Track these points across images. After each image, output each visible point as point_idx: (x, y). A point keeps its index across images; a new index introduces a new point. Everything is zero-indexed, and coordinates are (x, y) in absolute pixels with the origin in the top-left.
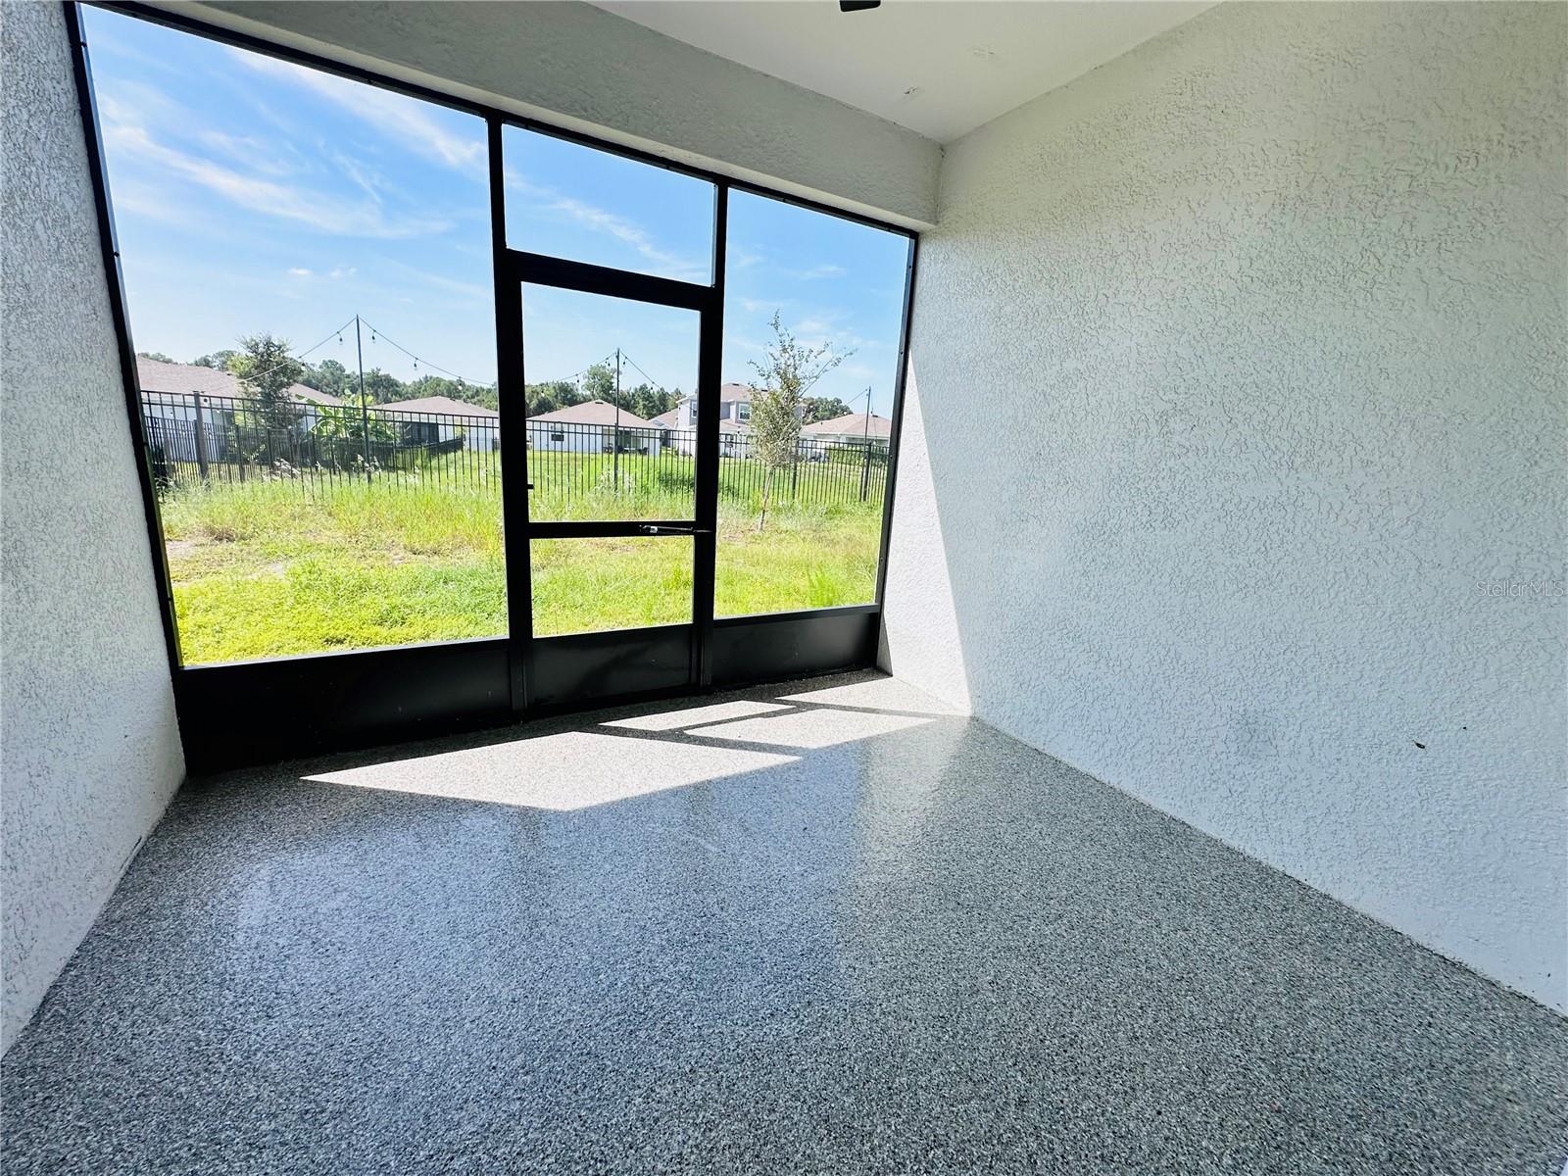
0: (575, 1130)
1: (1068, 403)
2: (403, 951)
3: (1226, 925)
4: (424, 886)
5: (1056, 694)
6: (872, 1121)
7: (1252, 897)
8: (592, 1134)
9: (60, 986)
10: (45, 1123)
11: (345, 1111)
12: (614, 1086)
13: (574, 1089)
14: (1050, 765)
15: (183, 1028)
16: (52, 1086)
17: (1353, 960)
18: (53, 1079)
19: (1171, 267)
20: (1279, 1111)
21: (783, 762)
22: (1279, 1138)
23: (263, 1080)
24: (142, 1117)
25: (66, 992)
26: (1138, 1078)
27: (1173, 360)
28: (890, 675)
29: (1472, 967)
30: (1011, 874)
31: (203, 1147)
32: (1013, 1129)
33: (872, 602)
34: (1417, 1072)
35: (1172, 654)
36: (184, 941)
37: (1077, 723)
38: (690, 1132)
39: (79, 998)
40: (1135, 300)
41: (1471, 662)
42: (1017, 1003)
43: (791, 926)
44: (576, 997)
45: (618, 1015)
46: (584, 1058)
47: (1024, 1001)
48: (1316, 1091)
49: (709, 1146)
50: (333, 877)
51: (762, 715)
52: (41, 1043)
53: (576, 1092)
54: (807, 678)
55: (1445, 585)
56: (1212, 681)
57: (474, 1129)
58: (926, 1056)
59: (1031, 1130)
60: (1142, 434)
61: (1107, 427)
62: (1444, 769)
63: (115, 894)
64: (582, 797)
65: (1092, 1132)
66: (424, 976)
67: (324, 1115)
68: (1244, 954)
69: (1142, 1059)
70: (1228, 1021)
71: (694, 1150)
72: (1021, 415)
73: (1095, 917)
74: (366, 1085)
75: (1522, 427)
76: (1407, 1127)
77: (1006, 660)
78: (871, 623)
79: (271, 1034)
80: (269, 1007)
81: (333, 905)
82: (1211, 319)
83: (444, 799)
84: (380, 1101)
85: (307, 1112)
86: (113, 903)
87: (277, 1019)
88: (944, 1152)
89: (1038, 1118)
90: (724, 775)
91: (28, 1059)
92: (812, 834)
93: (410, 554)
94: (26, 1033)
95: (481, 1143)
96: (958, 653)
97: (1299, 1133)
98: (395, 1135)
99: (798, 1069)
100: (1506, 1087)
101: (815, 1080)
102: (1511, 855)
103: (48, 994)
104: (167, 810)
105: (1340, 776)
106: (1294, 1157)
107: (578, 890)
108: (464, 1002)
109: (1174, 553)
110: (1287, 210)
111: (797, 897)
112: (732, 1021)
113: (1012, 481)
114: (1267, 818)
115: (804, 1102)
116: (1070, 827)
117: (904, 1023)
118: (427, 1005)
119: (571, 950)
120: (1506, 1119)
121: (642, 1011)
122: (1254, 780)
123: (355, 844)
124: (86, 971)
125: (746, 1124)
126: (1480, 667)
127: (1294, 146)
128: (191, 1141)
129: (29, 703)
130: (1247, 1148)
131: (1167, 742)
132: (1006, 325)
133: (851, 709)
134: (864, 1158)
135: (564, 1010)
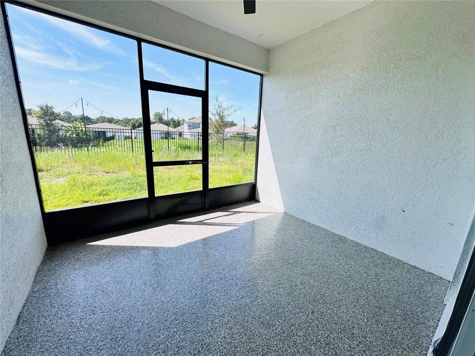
0: (193, 334)
1: (308, 123)
2: (131, 291)
3: (358, 262)
4: (133, 272)
5: (308, 204)
6: (275, 322)
7: (364, 254)
8: (199, 334)
9: (23, 312)
10: (30, 352)
11: (124, 337)
12: (202, 321)
13: (191, 323)
14: (308, 224)
15: (67, 320)
16: (29, 341)
17: (390, 268)
18: (28, 339)
19: (334, 86)
20: (376, 307)
21: (233, 229)
22: (377, 313)
23: (96, 331)
24: (61, 346)
25: (25, 314)
26: (341, 303)
27: (336, 111)
28: (260, 202)
29: (418, 267)
30: (301, 254)
31: (83, 352)
32: (312, 319)
33: (253, 181)
34: (408, 294)
35: (339, 191)
36: (60, 295)
37: (314, 212)
38: (226, 330)
39: (30, 315)
40: (325, 94)
41: (415, 189)
42: (308, 288)
43: (244, 273)
44: (186, 299)
45: (199, 302)
46: (192, 314)
47: (310, 287)
48: (385, 301)
49: (232, 333)
50: (104, 272)
51: (225, 216)
52: (21, 329)
53: (192, 324)
54: (236, 204)
55: (408, 169)
56: (350, 198)
57: (164, 337)
58: (286, 304)
59: (316, 319)
60: (329, 131)
61: (319, 129)
62: (409, 217)
63: (33, 283)
64: (176, 243)
65: (332, 317)
66: (139, 297)
67: (118, 339)
68: (364, 269)
69: (342, 298)
70: (362, 287)
71: (228, 335)
72: (295, 126)
73: (325, 264)
74: (129, 329)
75: (424, 128)
76: (407, 307)
77: (294, 195)
78: (253, 187)
79: (95, 319)
80: (93, 311)
81: (106, 280)
82: (346, 100)
83: (134, 247)
84: (134, 333)
85: (113, 339)
86: (33, 286)
87: (96, 314)
88: (295, 327)
89: (318, 316)
90: (217, 234)
91: (18, 334)
92: (245, 248)
93: (104, 173)
94: (15, 327)
95: (167, 340)
96: (280, 194)
97: (382, 312)
98: (141, 341)
99: (252, 311)
100: (429, 295)
101: (258, 313)
102: (426, 237)
103: (19, 315)
104: (44, 257)
105: (384, 221)
106: (381, 317)
107: (180, 269)
108: (153, 303)
109: (338, 163)
110: (364, 71)
111: (244, 265)
112: (232, 300)
113: (293, 145)
114: (366, 233)
115: (256, 319)
116: (315, 240)
117: (279, 296)
118: (142, 305)
119: (182, 286)
120: (429, 303)
121: (206, 300)
122: (362, 223)
123: (109, 262)
124: (30, 307)
125: (241, 326)
126: (417, 190)
127: (365, 54)
128: (78, 351)
129: (7, 225)
130: (370, 317)
131: (339, 215)
132: (289, 101)
133: (250, 212)
134: (274, 331)
135: (183, 302)
